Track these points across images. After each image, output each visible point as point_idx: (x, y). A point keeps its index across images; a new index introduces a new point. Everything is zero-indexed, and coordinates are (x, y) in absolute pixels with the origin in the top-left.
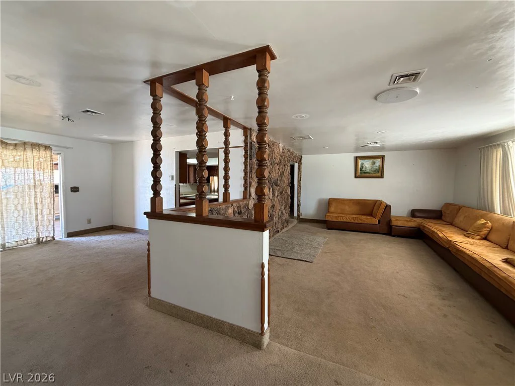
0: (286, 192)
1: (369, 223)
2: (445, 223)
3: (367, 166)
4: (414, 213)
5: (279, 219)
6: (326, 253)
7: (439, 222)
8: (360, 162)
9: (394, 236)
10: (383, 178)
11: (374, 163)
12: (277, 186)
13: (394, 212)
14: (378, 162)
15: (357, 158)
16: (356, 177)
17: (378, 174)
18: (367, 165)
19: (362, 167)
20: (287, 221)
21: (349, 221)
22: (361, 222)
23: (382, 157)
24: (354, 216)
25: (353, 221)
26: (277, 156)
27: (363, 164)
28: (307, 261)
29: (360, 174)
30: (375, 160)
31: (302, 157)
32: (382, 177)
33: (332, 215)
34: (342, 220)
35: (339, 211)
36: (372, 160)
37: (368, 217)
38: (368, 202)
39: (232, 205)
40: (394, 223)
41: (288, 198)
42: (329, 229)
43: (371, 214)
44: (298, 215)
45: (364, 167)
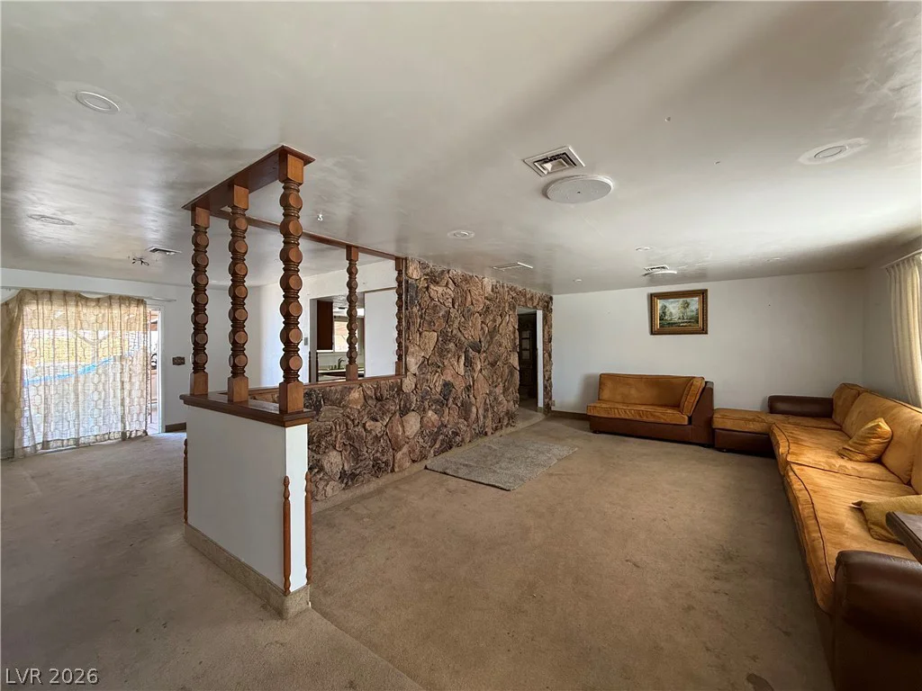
0: (506, 362)
1: (668, 421)
2: (833, 426)
3: (673, 311)
4: (775, 405)
5: (486, 410)
6: (551, 475)
7: (824, 423)
8: (659, 304)
9: (720, 450)
10: (706, 333)
11: (687, 305)
12: (479, 352)
13: (720, 401)
14: (695, 303)
15: (653, 298)
16: (653, 333)
17: (697, 326)
18: (674, 309)
19: (664, 313)
20: (511, 416)
21: (631, 417)
22: (652, 420)
23: (703, 294)
24: (643, 408)
25: (638, 418)
26: (478, 300)
27: (664, 307)
28: (501, 489)
29: (661, 327)
30: (688, 300)
31: (551, 298)
32: (704, 331)
33: (598, 405)
34: (618, 416)
35: (619, 398)
36: (682, 300)
37: (669, 411)
38: (674, 380)
39: (361, 385)
40: (718, 423)
41: (511, 373)
42: (595, 432)
43: (677, 406)
44: (548, 406)
45: (668, 313)
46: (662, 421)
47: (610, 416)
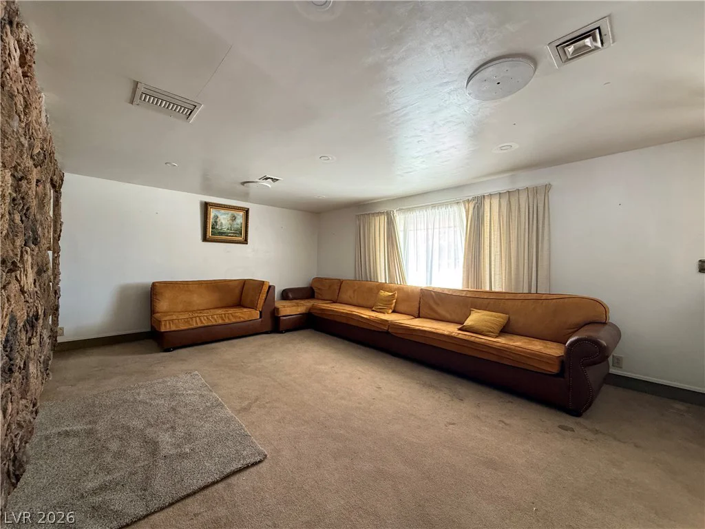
1: (247, 319)
3: (224, 222)
8: (213, 213)
9: (281, 332)
10: (247, 244)
11: (234, 218)
14: (240, 217)
15: (206, 207)
17: (241, 236)
18: (224, 219)
19: (216, 222)
22: (234, 320)
23: (247, 211)
25: (220, 322)
27: (216, 217)
30: (236, 213)
32: (245, 241)
34: (200, 325)
36: (230, 212)
38: (230, 283)
42: (168, 350)
43: (239, 304)
45: (219, 223)
46: (242, 319)
47: (192, 327)
